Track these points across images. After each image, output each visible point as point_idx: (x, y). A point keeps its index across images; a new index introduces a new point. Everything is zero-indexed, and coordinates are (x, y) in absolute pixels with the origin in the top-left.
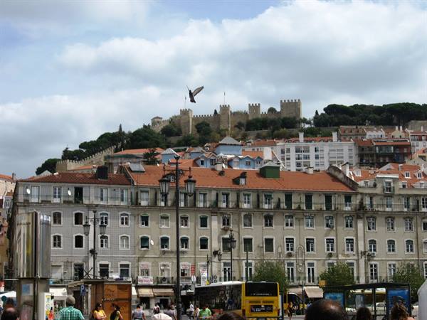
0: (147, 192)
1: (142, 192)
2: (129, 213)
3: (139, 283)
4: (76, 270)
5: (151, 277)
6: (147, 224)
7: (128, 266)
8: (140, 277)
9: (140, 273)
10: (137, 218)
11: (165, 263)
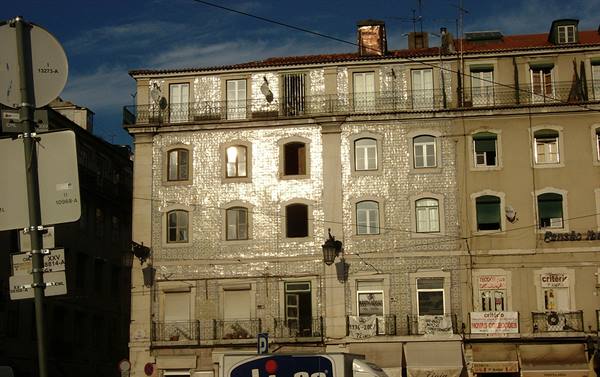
0: (489, 69)
1: (475, 70)
2: (437, 134)
3: (473, 331)
4: (290, 299)
5: (511, 315)
6: (491, 161)
7: (439, 282)
8: (477, 315)
9: (478, 304)
10: (461, 145)
11: (554, 271)
